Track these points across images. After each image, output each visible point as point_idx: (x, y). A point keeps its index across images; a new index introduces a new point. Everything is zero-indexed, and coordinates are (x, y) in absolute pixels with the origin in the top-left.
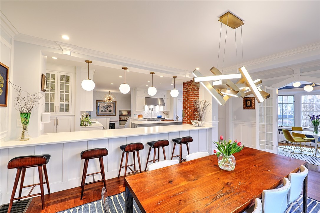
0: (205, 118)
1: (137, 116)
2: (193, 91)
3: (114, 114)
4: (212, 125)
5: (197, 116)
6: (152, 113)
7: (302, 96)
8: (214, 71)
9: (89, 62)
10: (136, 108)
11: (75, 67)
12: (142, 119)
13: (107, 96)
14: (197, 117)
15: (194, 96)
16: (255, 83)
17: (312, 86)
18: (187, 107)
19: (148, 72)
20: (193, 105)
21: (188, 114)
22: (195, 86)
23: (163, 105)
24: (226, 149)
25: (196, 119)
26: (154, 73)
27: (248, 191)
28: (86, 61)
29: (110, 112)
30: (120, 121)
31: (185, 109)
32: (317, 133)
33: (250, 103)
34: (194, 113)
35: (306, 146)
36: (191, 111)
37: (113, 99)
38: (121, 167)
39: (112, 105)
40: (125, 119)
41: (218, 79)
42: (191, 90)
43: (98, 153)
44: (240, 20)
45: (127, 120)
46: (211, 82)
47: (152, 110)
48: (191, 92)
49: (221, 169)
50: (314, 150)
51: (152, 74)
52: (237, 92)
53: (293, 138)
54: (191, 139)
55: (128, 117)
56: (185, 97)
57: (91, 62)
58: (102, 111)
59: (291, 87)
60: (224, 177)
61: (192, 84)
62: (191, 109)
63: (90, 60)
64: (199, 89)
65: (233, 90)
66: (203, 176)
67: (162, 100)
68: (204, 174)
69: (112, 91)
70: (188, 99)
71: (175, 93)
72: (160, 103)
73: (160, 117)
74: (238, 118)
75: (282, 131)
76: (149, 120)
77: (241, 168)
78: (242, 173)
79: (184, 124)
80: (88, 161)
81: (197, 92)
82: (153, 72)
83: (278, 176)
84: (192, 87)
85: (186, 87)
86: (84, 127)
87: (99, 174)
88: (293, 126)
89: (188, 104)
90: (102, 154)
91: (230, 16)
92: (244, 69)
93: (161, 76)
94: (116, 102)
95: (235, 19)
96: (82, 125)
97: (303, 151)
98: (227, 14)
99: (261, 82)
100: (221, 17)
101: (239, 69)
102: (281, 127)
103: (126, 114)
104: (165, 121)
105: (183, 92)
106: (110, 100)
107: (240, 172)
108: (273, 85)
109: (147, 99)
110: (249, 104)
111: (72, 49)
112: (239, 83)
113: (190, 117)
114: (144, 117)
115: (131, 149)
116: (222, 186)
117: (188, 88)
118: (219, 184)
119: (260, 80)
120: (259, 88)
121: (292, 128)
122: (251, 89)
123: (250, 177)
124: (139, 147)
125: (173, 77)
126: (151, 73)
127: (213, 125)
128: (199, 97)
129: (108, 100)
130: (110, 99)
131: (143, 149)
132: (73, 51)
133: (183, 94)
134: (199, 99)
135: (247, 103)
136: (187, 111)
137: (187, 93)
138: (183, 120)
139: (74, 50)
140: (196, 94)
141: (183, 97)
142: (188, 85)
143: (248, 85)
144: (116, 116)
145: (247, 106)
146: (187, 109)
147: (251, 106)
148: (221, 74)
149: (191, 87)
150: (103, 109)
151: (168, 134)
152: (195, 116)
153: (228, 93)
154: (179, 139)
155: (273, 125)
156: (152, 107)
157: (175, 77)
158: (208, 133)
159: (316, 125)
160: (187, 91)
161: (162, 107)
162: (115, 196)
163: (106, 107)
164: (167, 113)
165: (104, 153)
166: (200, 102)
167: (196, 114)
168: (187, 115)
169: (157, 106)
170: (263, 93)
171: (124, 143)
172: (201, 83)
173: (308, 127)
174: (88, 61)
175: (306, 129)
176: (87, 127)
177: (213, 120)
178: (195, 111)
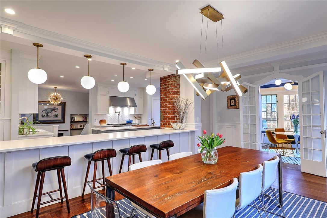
0: (186, 120)
1: (98, 121)
2: (172, 88)
3: (62, 121)
4: (194, 128)
5: (177, 117)
6: (119, 118)
7: (284, 95)
8: (196, 63)
9: (38, 46)
10: (97, 111)
11: (11, 51)
12: (105, 125)
13: (52, 94)
14: (178, 119)
15: (174, 94)
16: (234, 78)
17: (291, 84)
18: (166, 107)
19: (118, 63)
20: (173, 104)
21: (167, 115)
22: (175, 82)
23: (133, 106)
24: (209, 143)
25: (177, 122)
26: (126, 64)
27: (228, 175)
28: (34, 44)
29: (56, 117)
30: (71, 131)
31: (164, 110)
32: (297, 132)
33: (234, 102)
34: (174, 114)
35: (288, 148)
36: (170, 112)
37: (62, 98)
38: (86, 182)
39: (60, 108)
40: (79, 127)
41: (200, 72)
42: (170, 86)
43: (57, 162)
44: (220, 15)
45: (82, 129)
46: (194, 75)
47: (118, 113)
48: (170, 89)
49: (204, 164)
50: (295, 151)
51: (124, 65)
52: (217, 86)
53: (276, 140)
54: (172, 144)
55: (83, 125)
56: (163, 95)
57: (41, 46)
58: (43, 116)
59: (274, 85)
60: (208, 169)
61: (171, 79)
62: (170, 109)
63: (40, 43)
64: (179, 85)
65: (215, 84)
66: (188, 169)
67: (132, 100)
68: (188, 168)
69: (59, 87)
70: (166, 97)
71: (151, 90)
72: (129, 104)
73: (129, 122)
74: (222, 120)
75: (265, 134)
76: (115, 126)
77: (222, 162)
78: (223, 165)
79: (162, 128)
80: (44, 173)
81: (177, 90)
82: (124, 62)
83: (254, 165)
84: (172, 83)
85: (164, 83)
86: (25, 135)
87: (56, 194)
88: (277, 128)
89: (167, 103)
90: (64, 163)
91: (210, 10)
92: (224, 63)
93: (134, 69)
94: (65, 103)
95: (215, 13)
96: (21, 133)
97: (285, 153)
98: (207, 8)
99: (240, 77)
100: (202, 9)
101: (220, 63)
102: (266, 129)
103: (81, 120)
104: (137, 126)
105: (161, 89)
106: (57, 101)
107: (222, 164)
108: (255, 82)
109: (112, 98)
110: (233, 104)
111: (16, 27)
112: (220, 77)
113: (169, 119)
114: (108, 122)
115: (101, 156)
116: (206, 174)
117: (167, 84)
118: (203, 174)
119: (240, 75)
120: (237, 82)
121: (276, 129)
122: (231, 83)
123: (230, 167)
124: (111, 154)
125: (149, 70)
126: (121, 64)
127: (196, 128)
128: (179, 95)
129: (53, 101)
130: (56, 99)
131: (115, 156)
132: (16, 29)
133: (161, 91)
134: (179, 97)
135: (232, 102)
136: (166, 112)
137: (165, 90)
138: (161, 124)
139: (18, 28)
140: (176, 92)
141: (161, 96)
142: (166, 80)
143: (228, 80)
144: (65, 123)
145: (231, 105)
146: (166, 110)
147: (235, 105)
148: (202, 67)
149: (170, 83)
150: (44, 113)
151: (145, 138)
152: (175, 118)
153: (210, 87)
154: (158, 144)
155: (257, 125)
156: (119, 109)
157: (151, 70)
158: (190, 137)
159: (296, 124)
160: (165, 88)
161: (132, 109)
162: (83, 215)
163: (49, 111)
164: (139, 117)
165: (67, 163)
166: (181, 101)
167: (177, 115)
168: (166, 117)
169: (126, 107)
170: (241, 87)
171: (89, 152)
172: (185, 75)
173: (290, 129)
174: (37, 44)
175: (289, 131)
176: (28, 135)
177: (196, 122)
178: (175, 112)
